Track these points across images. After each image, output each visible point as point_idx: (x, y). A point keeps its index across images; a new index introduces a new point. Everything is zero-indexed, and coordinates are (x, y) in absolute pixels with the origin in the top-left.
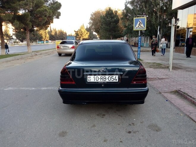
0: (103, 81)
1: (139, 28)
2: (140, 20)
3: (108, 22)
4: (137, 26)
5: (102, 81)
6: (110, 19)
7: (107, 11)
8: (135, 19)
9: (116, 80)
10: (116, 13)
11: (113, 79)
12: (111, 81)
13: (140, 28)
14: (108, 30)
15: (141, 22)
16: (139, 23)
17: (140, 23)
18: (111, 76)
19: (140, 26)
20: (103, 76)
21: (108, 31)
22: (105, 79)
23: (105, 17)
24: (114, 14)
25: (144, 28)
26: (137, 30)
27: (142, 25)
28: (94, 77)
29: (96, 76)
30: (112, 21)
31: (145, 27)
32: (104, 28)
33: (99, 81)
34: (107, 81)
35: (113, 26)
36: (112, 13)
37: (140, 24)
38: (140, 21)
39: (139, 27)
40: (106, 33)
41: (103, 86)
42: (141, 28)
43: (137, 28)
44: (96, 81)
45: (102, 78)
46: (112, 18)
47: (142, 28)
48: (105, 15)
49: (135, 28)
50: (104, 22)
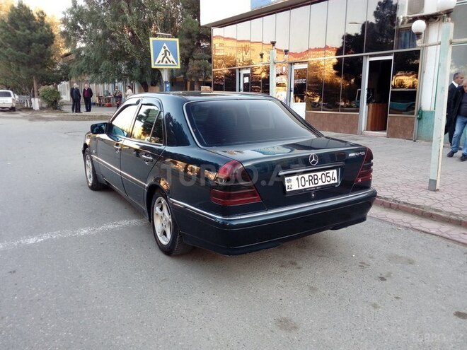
0: (314, 186)
1: (164, 63)
2: (165, 45)
3: (22, 40)
4: (160, 57)
5: (312, 186)
6: (28, 31)
7: (14, 8)
8: (153, 41)
9: (335, 179)
10: (43, 18)
11: (328, 179)
12: (327, 183)
13: (166, 62)
14: (25, 62)
15: (167, 48)
16: (163, 51)
17: (166, 51)
18: (325, 173)
19: (166, 59)
20: (312, 174)
21: (23, 64)
22: (316, 181)
23: (9, 25)
24: (37, 18)
25: (176, 64)
26: (160, 67)
27: (171, 58)
28: (297, 179)
29: (300, 177)
30: (33, 37)
31: (177, 62)
32: (12, 54)
33: (307, 186)
34: (320, 183)
35: (38, 52)
36: (31, 17)
37: (166, 55)
38: (165, 47)
39: (164, 61)
40: (18, 69)
41: (313, 195)
42: (169, 63)
43: (161, 63)
44: (301, 188)
45: (311, 178)
46: (33, 29)
47: (172, 63)
48: (7, 20)
49: (156, 63)
50: (7, 40)
